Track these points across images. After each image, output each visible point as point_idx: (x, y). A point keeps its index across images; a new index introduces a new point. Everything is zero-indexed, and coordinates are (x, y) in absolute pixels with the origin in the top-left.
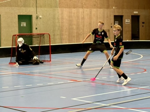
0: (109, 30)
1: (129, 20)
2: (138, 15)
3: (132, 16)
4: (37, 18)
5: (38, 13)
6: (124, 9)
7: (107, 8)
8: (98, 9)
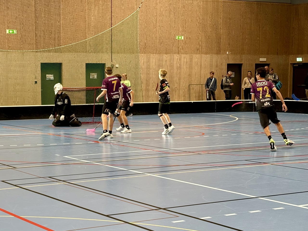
2: (267, 63)
3: (257, 65)
5: (114, 61)
6: (244, 55)
7: (217, 53)
8: (203, 55)
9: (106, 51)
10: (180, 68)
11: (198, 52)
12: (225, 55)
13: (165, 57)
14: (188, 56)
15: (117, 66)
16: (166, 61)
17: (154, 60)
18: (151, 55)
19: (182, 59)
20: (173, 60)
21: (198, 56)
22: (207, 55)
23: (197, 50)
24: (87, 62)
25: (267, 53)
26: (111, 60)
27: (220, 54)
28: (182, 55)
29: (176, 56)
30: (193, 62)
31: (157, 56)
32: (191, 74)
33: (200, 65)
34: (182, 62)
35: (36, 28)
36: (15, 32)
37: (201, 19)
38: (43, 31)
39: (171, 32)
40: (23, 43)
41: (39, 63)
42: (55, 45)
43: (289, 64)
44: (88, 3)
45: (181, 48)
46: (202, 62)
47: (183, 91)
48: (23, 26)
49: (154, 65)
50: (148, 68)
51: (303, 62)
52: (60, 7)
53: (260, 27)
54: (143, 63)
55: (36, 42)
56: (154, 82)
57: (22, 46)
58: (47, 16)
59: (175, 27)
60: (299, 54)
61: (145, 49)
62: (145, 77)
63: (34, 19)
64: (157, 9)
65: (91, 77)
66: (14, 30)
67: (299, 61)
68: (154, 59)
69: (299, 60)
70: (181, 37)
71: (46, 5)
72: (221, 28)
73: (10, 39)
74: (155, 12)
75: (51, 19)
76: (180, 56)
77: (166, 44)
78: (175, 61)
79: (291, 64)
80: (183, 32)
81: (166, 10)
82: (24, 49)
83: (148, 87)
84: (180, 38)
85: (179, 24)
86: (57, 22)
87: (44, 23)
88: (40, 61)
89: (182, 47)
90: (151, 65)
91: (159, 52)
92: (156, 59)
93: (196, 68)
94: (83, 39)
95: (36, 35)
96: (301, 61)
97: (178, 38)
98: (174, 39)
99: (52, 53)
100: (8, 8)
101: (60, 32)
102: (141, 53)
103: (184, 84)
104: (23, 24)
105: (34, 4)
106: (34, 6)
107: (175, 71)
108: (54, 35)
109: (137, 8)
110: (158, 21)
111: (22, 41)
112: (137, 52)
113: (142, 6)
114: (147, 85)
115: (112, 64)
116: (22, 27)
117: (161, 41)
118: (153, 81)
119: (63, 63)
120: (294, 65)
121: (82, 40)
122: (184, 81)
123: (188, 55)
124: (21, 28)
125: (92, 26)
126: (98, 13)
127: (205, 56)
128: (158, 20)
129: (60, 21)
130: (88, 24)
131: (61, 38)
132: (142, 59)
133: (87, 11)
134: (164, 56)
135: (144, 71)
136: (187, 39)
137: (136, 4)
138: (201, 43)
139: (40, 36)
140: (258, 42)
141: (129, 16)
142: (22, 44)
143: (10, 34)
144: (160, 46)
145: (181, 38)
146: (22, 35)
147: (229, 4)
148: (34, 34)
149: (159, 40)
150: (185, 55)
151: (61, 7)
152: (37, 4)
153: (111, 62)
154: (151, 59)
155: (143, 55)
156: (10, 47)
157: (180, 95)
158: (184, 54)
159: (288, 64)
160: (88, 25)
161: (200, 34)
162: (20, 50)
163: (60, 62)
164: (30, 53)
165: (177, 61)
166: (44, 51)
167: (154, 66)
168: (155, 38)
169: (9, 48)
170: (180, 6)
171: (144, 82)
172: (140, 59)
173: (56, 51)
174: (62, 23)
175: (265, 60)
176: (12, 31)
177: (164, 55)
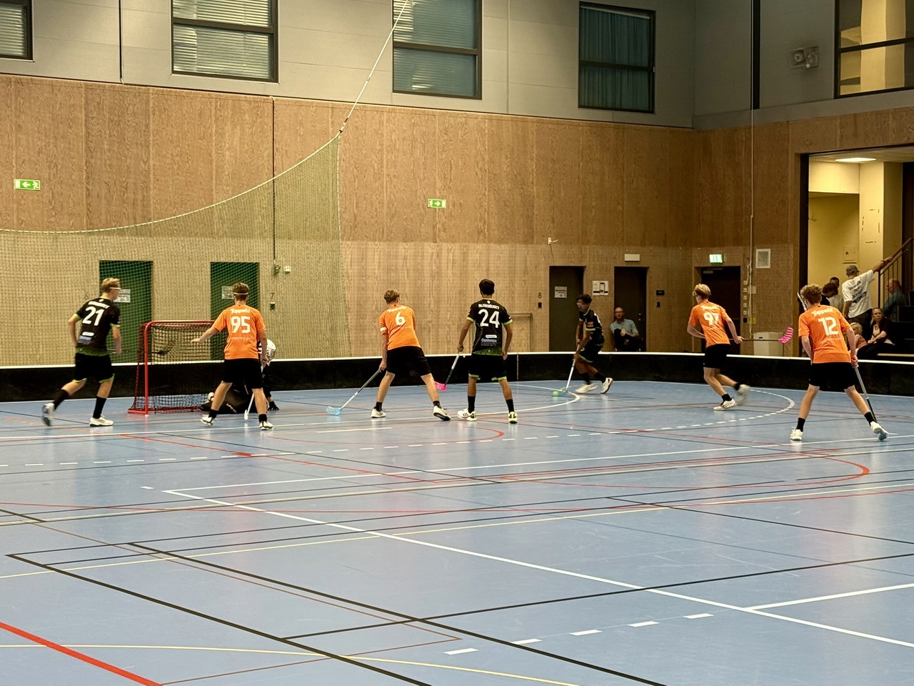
0: (531, 314)
1: (606, 283)
2: (643, 265)
3: (617, 269)
4: (276, 272)
5: (279, 257)
6: (588, 247)
7: (526, 242)
8: (492, 245)
9: (261, 234)
10: (437, 274)
11: (481, 237)
12: (544, 246)
13: (404, 249)
14: (456, 248)
15: (288, 269)
16: (405, 258)
17: (376, 257)
18: (370, 243)
19: (444, 254)
20: (423, 256)
21: (480, 246)
22: (503, 246)
23: (479, 233)
24: (215, 260)
25: (640, 243)
26: (272, 256)
27: (532, 243)
28: (444, 244)
29: (429, 248)
30: (470, 262)
31: (382, 246)
32: (465, 289)
33: (485, 269)
34: (443, 261)
35: (88, 177)
36: (36, 185)
37: (486, 161)
38: (106, 183)
39: (416, 191)
40: (56, 214)
41: (96, 260)
42: (135, 219)
43: (693, 269)
44: (217, 119)
45: (440, 228)
46: (491, 262)
47: (447, 329)
48: (57, 171)
49: (377, 268)
50: (363, 275)
51: (725, 265)
52: (147, 126)
53: (623, 182)
54: (349, 264)
55: (88, 209)
56: (376, 308)
57: (53, 219)
58: (116, 149)
59: (425, 178)
60: (715, 246)
61: (355, 230)
62: (356, 296)
63: (84, 155)
64: (382, 135)
65: (223, 295)
66: (34, 181)
67: (715, 261)
68: (376, 253)
69: (715, 258)
70: (441, 202)
71: (114, 123)
72: (533, 183)
73: (23, 202)
74: (378, 142)
75: (126, 157)
76: (438, 246)
77: (405, 217)
78: (425, 258)
79: (696, 268)
80: (443, 190)
81: (404, 139)
82: (57, 228)
83: (361, 321)
84: (438, 204)
85: (435, 170)
86: (142, 162)
87: (110, 165)
88: (99, 257)
89: (443, 225)
90: (370, 267)
91: (388, 236)
92: (382, 252)
94: (204, 204)
95: (89, 194)
96: (718, 261)
97: (433, 205)
98: (423, 205)
99: (127, 238)
100: (19, 126)
101: (147, 188)
102: (345, 238)
103: (449, 313)
104: (56, 165)
105: (84, 119)
106: (84, 123)
107: (426, 282)
108: (134, 193)
109: (334, 133)
110: (385, 164)
111: (54, 207)
112: (336, 237)
113: (347, 127)
114: (361, 315)
115: (274, 265)
116: (54, 175)
117: (393, 211)
118: (374, 307)
119: (155, 262)
120: (705, 272)
121: (203, 206)
122: (448, 306)
123: (458, 244)
124: (52, 176)
125: (227, 173)
126: (240, 143)
127: (497, 246)
128: (385, 161)
129: (148, 159)
130: (218, 167)
131: (151, 202)
132: (348, 253)
133: (214, 138)
134: (400, 247)
135: (352, 282)
136: (454, 206)
137: (333, 123)
138: (488, 215)
139: (98, 196)
140: (620, 216)
141: (315, 150)
142: (54, 214)
143: (22, 191)
144: (391, 221)
145: (441, 205)
146: (53, 193)
147: (550, 126)
148: (85, 190)
149: (389, 208)
150: (449, 245)
151: (152, 127)
152: (93, 118)
153: (272, 259)
154: (370, 253)
155: (349, 243)
156: (22, 221)
157: (440, 340)
158: (447, 242)
159: (690, 269)
160: (217, 171)
161: (484, 195)
162: (48, 228)
163: (148, 260)
164: (74, 236)
165: (431, 259)
166: (108, 233)
167: (377, 271)
168: (379, 203)
169: (21, 223)
170: (437, 130)
171: (354, 307)
172: (343, 253)
173: (138, 232)
174: (152, 165)
175: (636, 257)
176: (29, 182)
177: (400, 243)
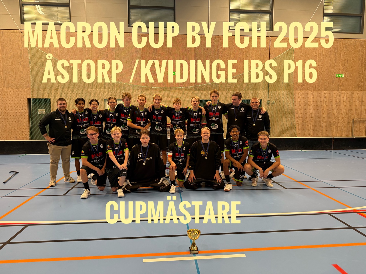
4: (268, 103)
5: (270, 97)
8: (365, 92)
9: (263, 89)
10: (339, 103)
15: (274, 101)
16: (325, 97)
17: (312, 97)
19: (342, 96)
21: (359, 92)
23: (359, 87)
26: (267, 97)
28: (343, 91)
29: (336, 93)
30: (354, 98)
31: (315, 93)
32: (351, 109)
33: (361, 101)
34: (342, 98)
37: (364, 58)
39: (331, 71)
45: (341, 85)
46: (364, 98)
47: (342, 124)
49: (312, 101)
50: (306, 103)
52: (218, 50)
54: (300, 100)
56: (311, 116)
57: (182, 85)
59: (335, 66)
61: (303, 87)
64: (317, 49)
68: (312, 95)
70: (342, 75)
71: (205, 50)
74: (315, 52)
76: (340, 92)
77: (326, 81)
78: (334, 97)
80: (343, 70)
81: (326, 50)
83: (304, 121)
85: (340, 63)
90: (309, 101)
91: (318, 88)
92: (314, 95)
93: (357, 103)
97: (339, 76)
98: (334, 76)
102: (299, 90)
103: (343, 118)
106: (194, 50)
107: (333, 106)
114: (304, 118)
115: (268, 100)
117: (320, 79)
122: (343, 115)
123: (349, 92)
126: (256, 55)
128: (317, 59)
132: (300, 95)
133: (245, 53)
134: (323, 93)
135: (301, 106)
136: (348, 76)
138: (364, 80)
150: (345, 92)
151: (220, 50)
152: (197, 48)
154: (309, 96)
156: (171, 86)
157: (338, 128)
161: (362, 72)
165: (336, 97)
170: (342, 47)
171: (301, 116)
172: (297, 95)
177: (323, 91)
